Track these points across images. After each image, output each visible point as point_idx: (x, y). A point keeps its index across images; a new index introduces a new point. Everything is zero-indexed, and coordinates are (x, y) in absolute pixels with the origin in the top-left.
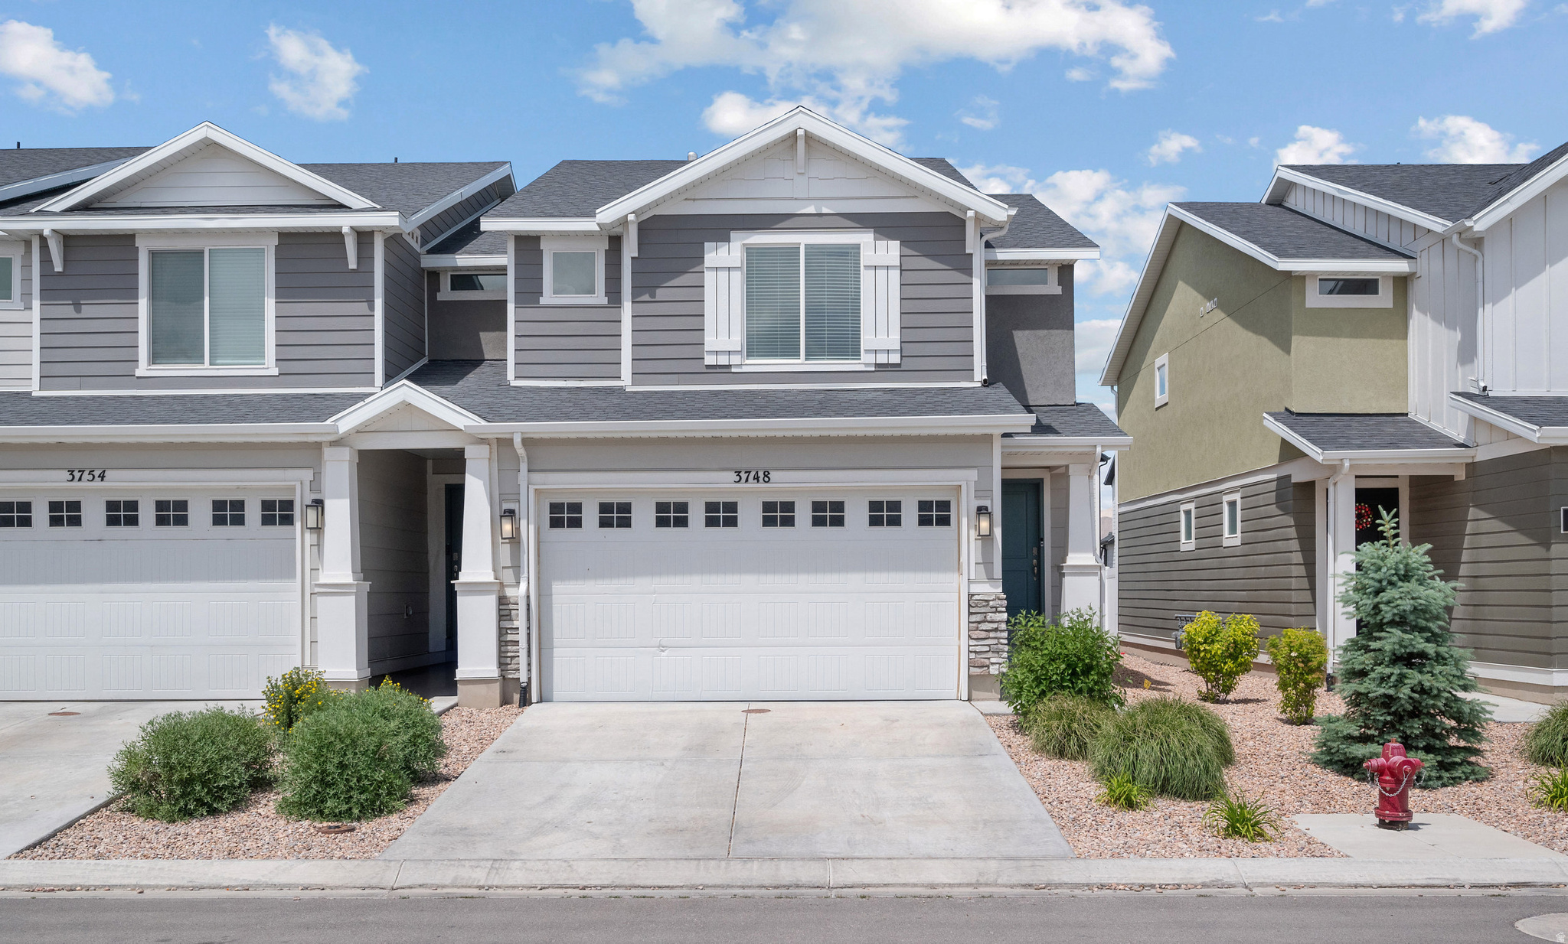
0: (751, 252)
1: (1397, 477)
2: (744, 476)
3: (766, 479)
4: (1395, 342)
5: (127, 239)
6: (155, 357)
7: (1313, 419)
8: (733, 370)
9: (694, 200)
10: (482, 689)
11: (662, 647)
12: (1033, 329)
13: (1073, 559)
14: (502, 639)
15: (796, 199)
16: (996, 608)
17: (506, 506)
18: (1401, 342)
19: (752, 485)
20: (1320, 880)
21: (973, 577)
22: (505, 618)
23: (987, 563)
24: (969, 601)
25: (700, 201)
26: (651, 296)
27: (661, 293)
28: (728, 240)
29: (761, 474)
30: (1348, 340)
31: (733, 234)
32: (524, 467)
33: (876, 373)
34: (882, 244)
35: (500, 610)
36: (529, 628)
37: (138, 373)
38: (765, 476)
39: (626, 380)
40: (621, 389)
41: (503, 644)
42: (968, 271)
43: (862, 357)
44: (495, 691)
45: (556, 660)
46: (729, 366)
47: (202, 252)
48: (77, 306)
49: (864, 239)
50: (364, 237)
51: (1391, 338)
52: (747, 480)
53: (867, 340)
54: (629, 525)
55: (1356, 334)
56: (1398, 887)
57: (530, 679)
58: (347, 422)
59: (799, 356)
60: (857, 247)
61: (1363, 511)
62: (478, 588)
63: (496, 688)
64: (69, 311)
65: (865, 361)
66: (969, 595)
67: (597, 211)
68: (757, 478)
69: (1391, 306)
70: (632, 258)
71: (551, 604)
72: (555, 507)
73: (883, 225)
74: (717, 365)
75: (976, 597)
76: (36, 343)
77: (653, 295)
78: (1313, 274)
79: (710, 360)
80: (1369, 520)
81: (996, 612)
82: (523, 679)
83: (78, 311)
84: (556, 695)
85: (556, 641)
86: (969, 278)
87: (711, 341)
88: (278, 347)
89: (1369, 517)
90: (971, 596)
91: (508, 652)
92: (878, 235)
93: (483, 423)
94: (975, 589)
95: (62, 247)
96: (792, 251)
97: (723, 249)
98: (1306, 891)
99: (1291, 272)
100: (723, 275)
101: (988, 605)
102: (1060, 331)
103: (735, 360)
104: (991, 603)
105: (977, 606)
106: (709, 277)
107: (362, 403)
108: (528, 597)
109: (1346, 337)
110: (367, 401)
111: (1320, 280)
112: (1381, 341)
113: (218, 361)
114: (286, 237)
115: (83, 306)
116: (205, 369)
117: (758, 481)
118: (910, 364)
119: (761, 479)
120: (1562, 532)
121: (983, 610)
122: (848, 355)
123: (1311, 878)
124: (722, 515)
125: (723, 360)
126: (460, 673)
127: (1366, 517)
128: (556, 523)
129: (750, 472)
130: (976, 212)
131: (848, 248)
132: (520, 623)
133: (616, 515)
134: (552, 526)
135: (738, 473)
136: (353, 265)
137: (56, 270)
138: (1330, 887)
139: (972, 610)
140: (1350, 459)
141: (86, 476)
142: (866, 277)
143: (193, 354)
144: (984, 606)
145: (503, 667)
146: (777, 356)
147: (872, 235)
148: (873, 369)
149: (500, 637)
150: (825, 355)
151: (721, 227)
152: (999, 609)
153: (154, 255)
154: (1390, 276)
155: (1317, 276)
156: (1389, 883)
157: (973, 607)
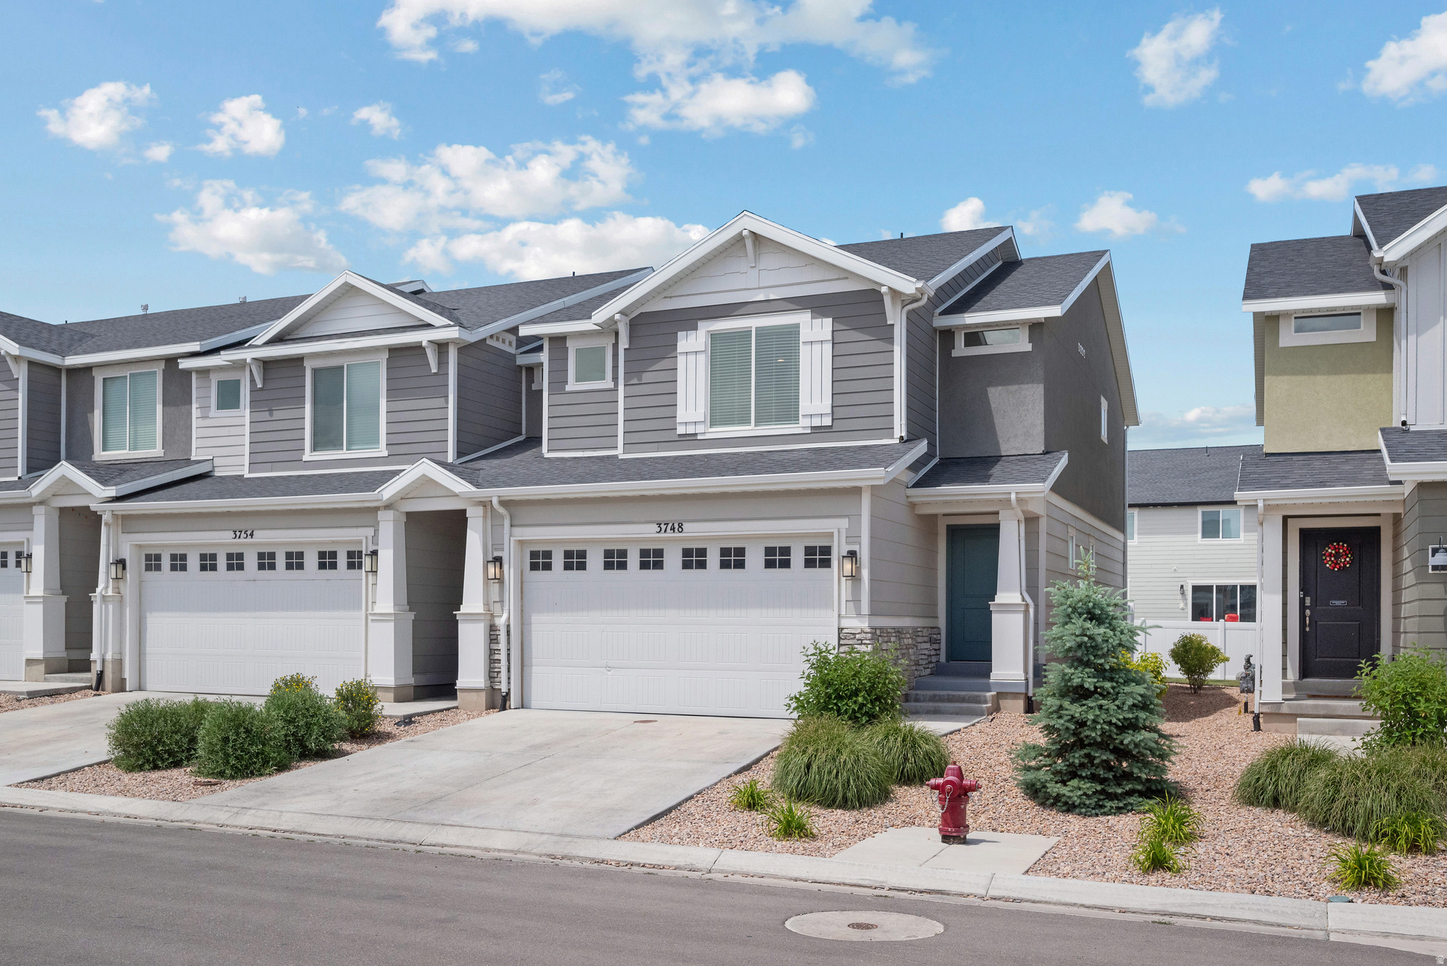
0: (714, 337)
1: (1379, 515)
2: (663, 527)
3: (680, 530)
4: (1378, 376)
5: (298, 361)
6: (316, 447)
7: (1281, 459)
8: (699, 437)
9: (671, 297)
10: (474, 696)
11: (609, 668)
12: (1005, 385)
13: (1001, 598)
14: (491, 658)
15: (748, 289)
16: (862, 640)
17: (496, 554)
18: (1386, 375)
19: (670, 534)
20: (772, 871)
21: (843, 613)
22: (494, 641)
23: (856, 601)
24: (839, 634)
25: (675, 298)
26: (638, 380)
27: (647, 377)
28: (696, 329)
29: (676, 526)
30: (1326, 377)
31: (700, 324)
32: (507, 523)
33: (812, 435)
34: (818, 321)
35: (490, 635)
36: (509, 650)
37: (305, 458)
38: (680, 527)
39: (619, 452)
40: (616, 457)
41: (492, 661)
42: (890, 340)
43: (800, 421)
44: (482, 699)
45: (534, 675)
46: (696, 434)
47: (343, 367)
48: (271, 411)
49: (803, 318)
50: (442, 347)
51: (1374, 373)
52: (665, 531)
53: (805, 406)
54: (584, 568)
55: (1335, 370)
56: (831, 883)
57: (509, 689)
58: (388, 491)
59: (750, 423)
60: (797, 326)
61: (1341, 551)
62: (472, 617)
63: (483, 696)
64: (266, 416)
65: (803, 425)
66: (839, 628)
67: (593, 314)
68: (673, 529)
69: (1374, 339)
70: (625, 349)
71: (530, 631)
72: (534, 555)
73: (818, 305)
74: (686, 434)
75: (845, 631)
76: (247, 440)
77: (640, 379)
78: (1287, 314)
79: (681, 430)
80: (1348, 559)
81: (861, 644)
82: (504, 689)
83: (271, 415)
84: (534, 703)
85: (534, 661)
86: (890, 346)
87: (682, 415)
88: (388, 435)
89: (1348, 557)
90: (840, 630)
91: (495, 668)
92: (814, 314)
93: (474, 489)
94: (845, 623)
95: (262, 370)
96: (746, 334)
97: (692, 334)
98: (757, 880)
99: (1264, 312)
100: (691, 358)
101: (855, 637)
102: (1030, 385)
103: (700, 429)
104: (857, 636)
105: (846, 639)
106: (681, 360)
107: (397, 477)
108: (508, 626)
109: (1323, 374)
110: (401, 475)
111: (1295, 318)
112: (1362, 376)
113: (353, 448)
114: (394, 351)
115: (274, 412)
116: (343, 454)
117: (674, 531)
118: (839, 425)
119: (676, 530)
120: (1430, 571)
121: (850, 642)
122: (791, 420)
123: (760, 870)
124: (651, 559)
125: (691, 430)
126: (460, 684)
127: (1345, 557)
128: (534, 567)
129: (668, 524)
130: (890, 288)
131: (791, 328)
132: (502, 646)
133: (575, 560)
134: (532, 569)
135: (659, 525)
136: (434, 370)
137: (258, 386)
138: (775, 878)
139: (842, 642)
140: (1264, 500)
141: (243, 535)
142: (804, 351)
143: (336, 444)
144: (852, 639)
145: (492, 680)
146: (735, 424)
147: (809, 315)
148: (810, 432)
149: (490, 656)
150: (772, 421)
151: (689, 319)
152: (864, 642)
153: (316, 372)
154: (1373, 309)
155: (1291, 315)
156: (823, 879)
157: (843, 639)
